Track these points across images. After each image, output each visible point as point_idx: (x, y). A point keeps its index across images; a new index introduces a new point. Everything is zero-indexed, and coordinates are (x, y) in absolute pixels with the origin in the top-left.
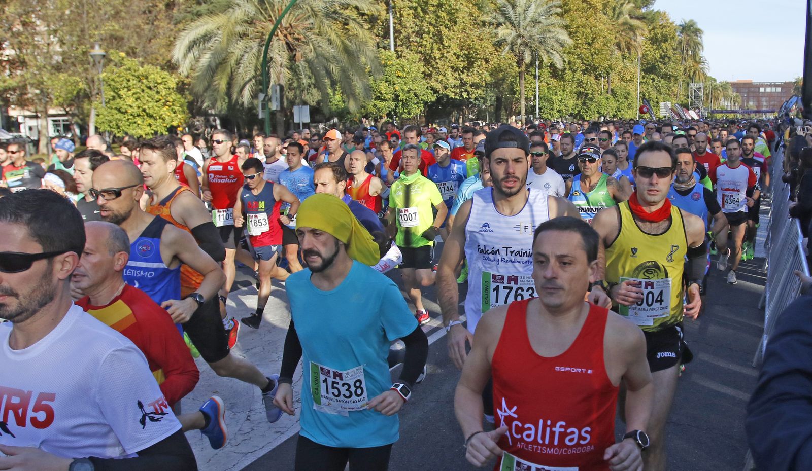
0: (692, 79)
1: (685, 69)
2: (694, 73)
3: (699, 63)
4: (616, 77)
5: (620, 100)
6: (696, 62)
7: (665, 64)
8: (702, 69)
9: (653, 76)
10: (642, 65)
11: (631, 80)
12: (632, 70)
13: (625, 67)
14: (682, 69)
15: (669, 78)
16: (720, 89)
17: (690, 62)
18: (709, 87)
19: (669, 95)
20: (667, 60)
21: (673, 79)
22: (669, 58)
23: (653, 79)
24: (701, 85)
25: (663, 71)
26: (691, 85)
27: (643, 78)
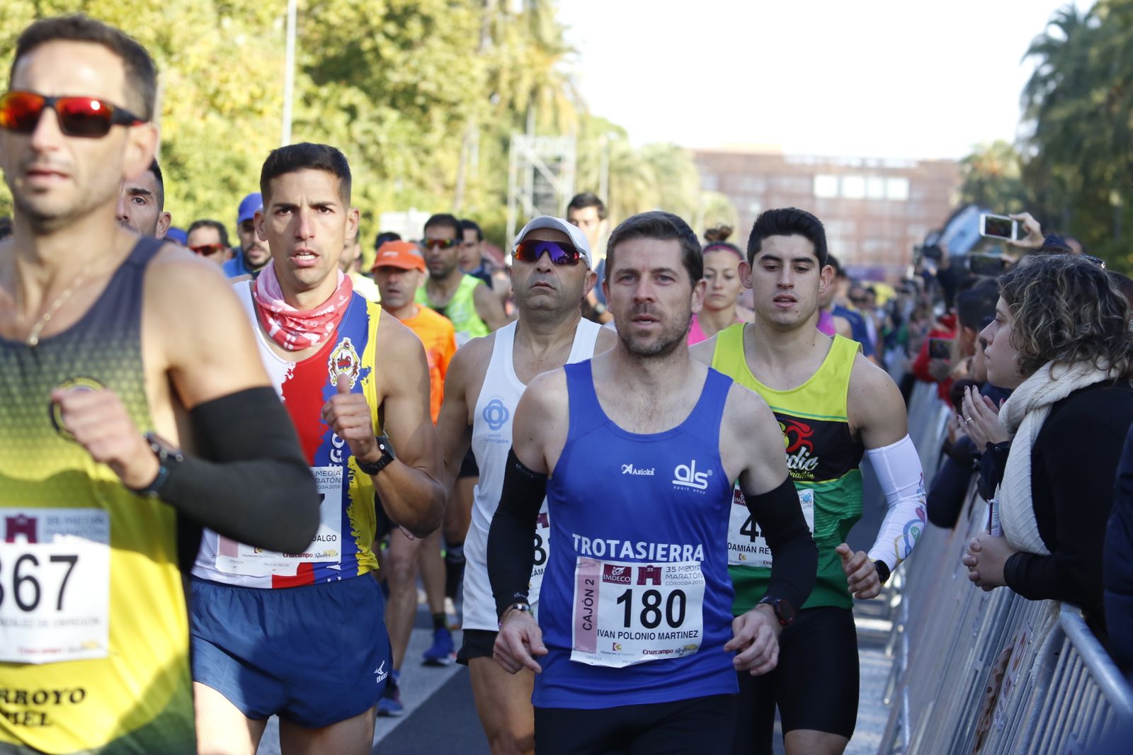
0: (521, 121)
1: (494, 77)
2: (535, 93)
3: (550, 50)
4: (187, 92)
5: (203, 195)
6: (541, 46)
7: (407, 45)
8: (567, 78)
9: (352, 96)
10: (305, 43)
11: (251, 110)
12: (259, 63)
13: (226, 51)
14: (479, 69)
15: (424, 109)
16: (647, 171)
17: (515, 47)
18: (598, 160)
19: (421, 184)
20: (415, 28)
21: (437, 114)
22: (427, 21)
23: (352, 111)
24: (564, 146)
25: (395, 78)
26: (520, 143)
27: (308, 101)
